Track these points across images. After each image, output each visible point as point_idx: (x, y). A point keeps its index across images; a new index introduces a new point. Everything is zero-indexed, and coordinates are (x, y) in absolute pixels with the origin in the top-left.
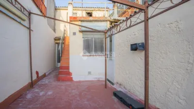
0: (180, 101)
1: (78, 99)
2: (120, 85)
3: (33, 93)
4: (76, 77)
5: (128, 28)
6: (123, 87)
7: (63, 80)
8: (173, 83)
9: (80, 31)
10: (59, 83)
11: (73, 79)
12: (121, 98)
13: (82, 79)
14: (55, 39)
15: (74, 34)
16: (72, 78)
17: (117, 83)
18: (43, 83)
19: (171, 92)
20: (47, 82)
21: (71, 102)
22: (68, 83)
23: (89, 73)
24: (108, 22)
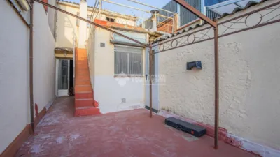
0: (242, 115)
1: (126, 136)
2: (168, 110)
3: (43, 142)
4: (104, 108)
5: (189, 44)
6: (172, 113)
7: (85, 115)
8: (233, 100)
9: (111, 42)
10: (80, 120)
11: (101, 111)
12: (178, 125)
13: (113, 110)
14: (56, 51)
15: (103, 45)
16: (99, 110)
17: (164, 109)
18: (50, 123)
19: (232, 109)
20: (55, 121)
21: (120, 142)
22: (97, 118)
23: (124, 101)
24: (148, 35)
